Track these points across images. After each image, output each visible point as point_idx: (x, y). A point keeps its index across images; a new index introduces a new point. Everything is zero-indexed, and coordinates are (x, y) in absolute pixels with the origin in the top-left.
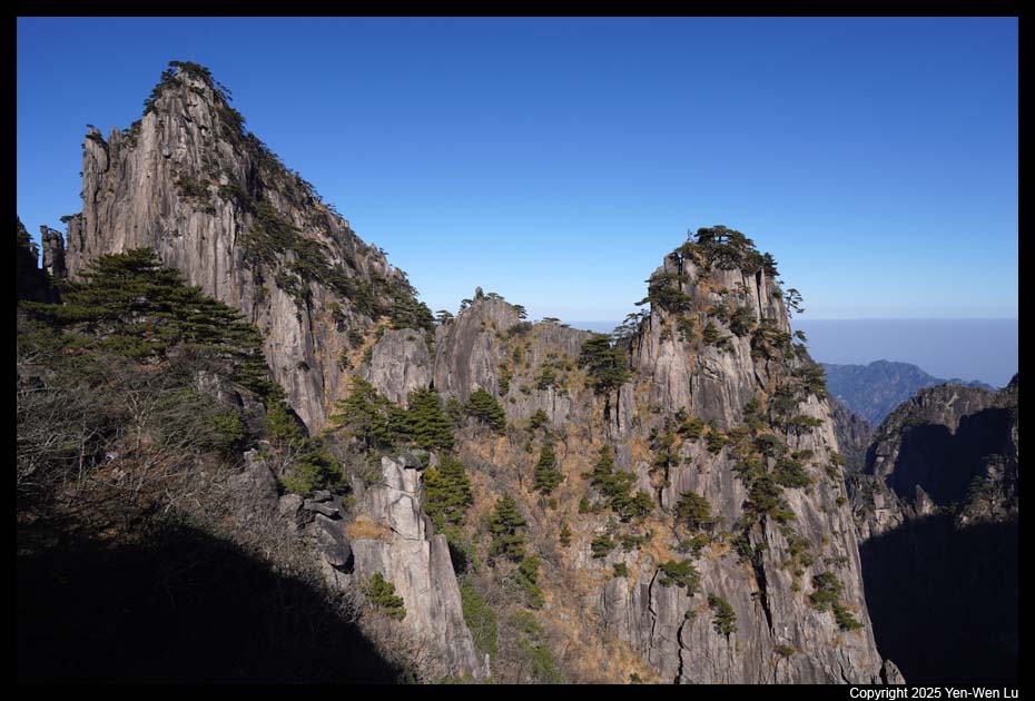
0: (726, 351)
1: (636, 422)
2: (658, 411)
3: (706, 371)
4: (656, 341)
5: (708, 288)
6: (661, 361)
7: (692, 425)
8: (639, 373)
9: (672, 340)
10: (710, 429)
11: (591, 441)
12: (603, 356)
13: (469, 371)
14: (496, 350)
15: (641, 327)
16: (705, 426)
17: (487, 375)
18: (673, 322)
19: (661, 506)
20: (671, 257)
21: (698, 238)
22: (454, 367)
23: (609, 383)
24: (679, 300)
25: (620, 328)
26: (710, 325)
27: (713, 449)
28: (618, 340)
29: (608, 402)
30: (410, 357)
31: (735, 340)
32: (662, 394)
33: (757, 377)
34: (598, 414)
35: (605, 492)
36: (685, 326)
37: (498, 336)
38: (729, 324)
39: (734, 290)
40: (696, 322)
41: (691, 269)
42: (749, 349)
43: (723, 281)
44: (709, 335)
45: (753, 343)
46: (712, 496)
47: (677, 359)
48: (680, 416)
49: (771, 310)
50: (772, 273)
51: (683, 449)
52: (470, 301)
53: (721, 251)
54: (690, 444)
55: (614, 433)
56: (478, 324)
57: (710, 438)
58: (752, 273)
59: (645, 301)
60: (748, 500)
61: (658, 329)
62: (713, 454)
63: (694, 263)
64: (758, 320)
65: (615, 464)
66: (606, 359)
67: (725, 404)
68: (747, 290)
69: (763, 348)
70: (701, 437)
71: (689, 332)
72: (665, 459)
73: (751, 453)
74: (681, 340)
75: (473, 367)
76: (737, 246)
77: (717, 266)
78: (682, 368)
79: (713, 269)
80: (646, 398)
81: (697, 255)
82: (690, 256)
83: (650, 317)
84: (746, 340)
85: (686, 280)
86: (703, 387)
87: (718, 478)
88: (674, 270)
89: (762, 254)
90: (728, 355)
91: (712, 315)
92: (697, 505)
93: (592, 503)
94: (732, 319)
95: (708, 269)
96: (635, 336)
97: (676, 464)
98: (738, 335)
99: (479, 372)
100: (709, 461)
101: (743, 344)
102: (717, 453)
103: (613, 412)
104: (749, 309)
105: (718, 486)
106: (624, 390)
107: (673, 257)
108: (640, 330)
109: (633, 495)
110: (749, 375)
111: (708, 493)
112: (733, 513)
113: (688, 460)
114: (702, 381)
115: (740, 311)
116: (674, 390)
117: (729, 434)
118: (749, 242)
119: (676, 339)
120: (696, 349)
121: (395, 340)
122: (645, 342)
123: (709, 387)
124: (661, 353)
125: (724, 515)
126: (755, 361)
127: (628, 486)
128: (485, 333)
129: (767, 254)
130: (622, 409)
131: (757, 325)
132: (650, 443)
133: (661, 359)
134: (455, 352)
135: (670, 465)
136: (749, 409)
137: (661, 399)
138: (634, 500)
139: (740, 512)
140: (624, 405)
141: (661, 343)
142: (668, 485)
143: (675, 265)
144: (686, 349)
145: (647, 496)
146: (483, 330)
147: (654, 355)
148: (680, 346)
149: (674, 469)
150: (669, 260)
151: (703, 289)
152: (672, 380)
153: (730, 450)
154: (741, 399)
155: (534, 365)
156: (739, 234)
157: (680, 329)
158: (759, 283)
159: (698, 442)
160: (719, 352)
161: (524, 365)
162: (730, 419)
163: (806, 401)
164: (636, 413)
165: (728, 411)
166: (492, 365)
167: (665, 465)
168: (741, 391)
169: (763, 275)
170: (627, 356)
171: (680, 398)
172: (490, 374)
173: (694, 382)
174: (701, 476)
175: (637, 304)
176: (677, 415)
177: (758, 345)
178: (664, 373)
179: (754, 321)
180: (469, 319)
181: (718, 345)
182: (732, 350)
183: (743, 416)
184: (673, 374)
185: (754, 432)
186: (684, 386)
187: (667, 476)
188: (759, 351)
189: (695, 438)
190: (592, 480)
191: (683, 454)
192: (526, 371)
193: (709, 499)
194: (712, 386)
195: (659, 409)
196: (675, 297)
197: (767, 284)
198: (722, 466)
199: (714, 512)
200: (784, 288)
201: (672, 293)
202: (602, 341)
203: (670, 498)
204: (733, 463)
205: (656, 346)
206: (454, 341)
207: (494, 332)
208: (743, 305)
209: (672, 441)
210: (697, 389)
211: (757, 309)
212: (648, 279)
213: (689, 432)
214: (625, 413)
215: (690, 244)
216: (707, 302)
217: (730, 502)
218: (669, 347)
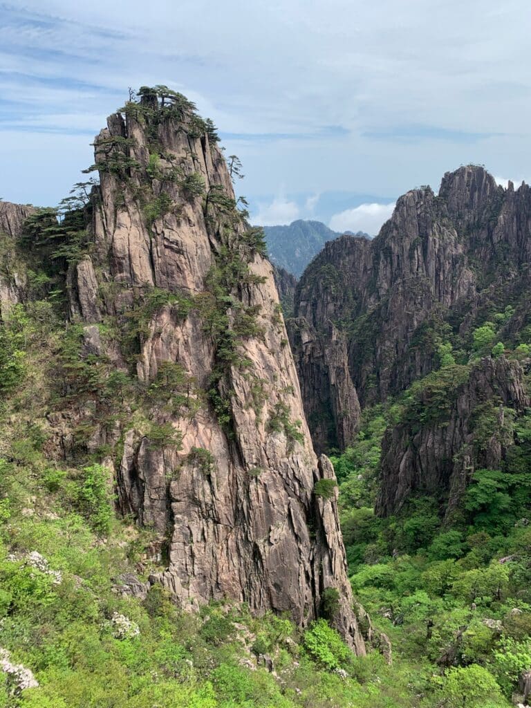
0: (181, 219)
3: (165, 241)
4: (110, 212)
5: (157, 155)
6: (118, 235)
7: (159, 296)
9: (127, 210)
12: (51, 233)
15: (91, 198)
16: (171, 296)
18: (125, 192)
20: (114, 118)
21: (140, 97)
24: (129, 167)
25: (67, 199)
26: (163, 193)
31: (189, 208)
32: (124, 268)
33: (212, 244)
41: (137, 133)
42: (201, 215)
43: (171, 146)
45: (204, 209)
46: (184, 360)
47: (134, 230)
49: (216, 177)
51: (152, 322)
58: (197, 139)
59: (91, 169)
61: (110, 200)
63: (140, 125)
64: (207, 186)
66: (55, 235)
67: (187, 273)
68: (194, 157)
71: (143, 202)
72: (135, 335)
74: (136, 211)
78: (141, 240)
81: (143, 117)
82: (135, 118)
83: (100, 187)
84: (198, 207)
85: (134, 143)
86: (164, 259)
87: (188, 343)
88: (119, 133)
89: (204, 119)
96: (86, 207)
97: (147, 337)
98: (190, 202)
100: (178, 328)
101: (195, 211)
102: (184, 320)
103: (73, 294)
104: (198, 176)
105: (189, 349)
106: (82, 269)
108: (91, 201)
110: (205, 242)
112: (204, 372)
113: (159, 332)
114: (163, 251)
115: (190, 178)
116: (136, 263)
117: (193, 301)
118: (191, 105)
119: (131, 209)
122: (98, 215)
123: (171, 257)
124: (117, 226)
125: (197, 375)
126: (208, 229)
129: (208, 119)
130: (82, 289)
131: (207, 192)
133: (117, 232)
137: (123, 275)
139: (209, 369)
140: (85, 285)
141: (115, 214)
142: (142, 359)
143: (120, 127)
144: (142, 220)
147: (110, 228)
148: (136, 216)
149: (146, 342)
150: (112, 122)
151: (152, 155)
153: (195, 315)
154: (201, 267)
156: (181, 96)
157: (134, 199)
158: (204, 150)
160: (175, 222)
162: (192, 287)
168: (199, 259)
169: (207, 140)
171: (143, 272)
173: (154, 254)
174: (172, 344)
175: (85, 172)
178: (123, 246)
179: (204, 187)
181: (174, 214)
182: (187, 219)
183: (203, 282)
184: (133, 247)
186: (145, 258)
187: (139, 351)
197: (211, 150)
198: (191, 332)
199: (188, 374)
203: (145, 370)
205: (111, 218)
208: (193, 171)
210: (158, 262)
211: (205, 176)
212: (92, 143)
214: (87, 294)
215: (133, 104)
216: (158, 168)
217: (200, 363)
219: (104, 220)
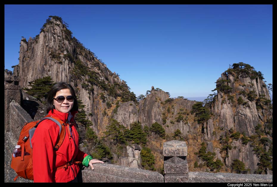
0: (247, 107)
1: (214, 133)
2: (222, 129)
3: (240, 114)
4: (220, 104)
5: (238, 85)
6: (222, 111)
7: (236, 134)
8: (214, 116)
9: (226, 103)
10: (243, 136)
11: (197, 141)
12: (201, 110)
13: (152, 116)
14: (161, 108)
15: (214, 99)
16: (241, 135)
17: (158, 117)
18: (226, 97)
19: (226, 165)
20: (223, 74)
21: (233, 67)
22: (146, 115)
23: (203, 119)
24: (228, 89)
25: (206, 99)
26: (240, 97)
27: (244, 143)
28: (205, 104)
29: (203, 126)
30: (131, 111)
31: (250, 103)
32: (223, 123)
33: (259, 116)
34: (200, 131)
35: (204, 160)
36: (231, 98)
37: (162, 103)
38: (247, 97)
39: (248, 85)
40: (235, 97)
41: (231, 78)
42: (255, 105)
43: (243, 82)
44: (240, 101)
45: (257, 104)
46: (245, 161)
47: (228, 110)
48: (231, 131)
49: (262, 91)
50: (262, 78)
51: (233, 143)
52: (149, 91)
53: (242, 71)
54: (235, 141)
55: (206, 138)
56: (154, 99)
57: (243, 139)
58: (254, 79)
59: (215, 90)
60: (259, 162)
61: (220, 100)
62: (244, 145)
63: (232, 75)
64: (258, 95)
65: (207, 149)
66: (202, 111)
67: (248, 126)
68: (253, 85)
69: (260, 105)
70: (240, 139)
71: (232, 100)
72: (226, 147)
73: (259, 144)
74: (229, 103)
75: (153, 114)
76: (248, 69)
77: (241, 76)
78: (231, 114)
79: (239, 78)
80: (218, 125)
81: (233, 73)
82: (231, 73)
83: (217, 95)
84: (254, 103)
85: (230, 81)
86: (239, 120)
87: (247, 154)
88: (225, 78)
89: (257, 72)
90: (247, 108)
91: (241, 94)
92: (239, 164)
93: (199, 164)
94: (248, 95)
95: (238, 78)
96: (212, 102)
97: (230, 149)
98: (251, 101)
99: (155, 116)
100: (243, 147)
101: (253, 104)
102: (246, 145)
103: (205, 130)
104: (254, 92)
105: (247, 157)
106: (209, 122)
107: (224, 74)
108: (214, 100)
109: (215, 160)
110: (256, 115)
111: (244, 160)
112: (254, 168)
113: (235, 148)
114: (239, 118)
115: (251, 92)
116: (228, 122)
117: (250, 138)
118: (252, 68)
119: (228, 103)
120: (235, 106)
121: (126, 105)
122: (216, 104)
123: (241, 120)
124: (222, 108)
125: (250, 168)
126: (258, 110)
127: (213, 157)
128: (157, 102)
129: (259, 72)
130: (209, 129)
131: (258, 97)
132: (220, 141)
133: (222, 110)
134: (146, 109)
135: (228, 149)
136: (257, 128)
137: (223, 125)
138: (215, 163)
139: (256, 167)
140: (210, 127)
141: (222, 104)
142: (228, 157)
143: (225, 76)
144: (231, 106)
145: (220, 161)
146: (156, 101)
147: (220, 108)
148: (229, 105)
149: (230, 151)
150: (223, 75)
151: (236, 85)
152: (227, 118)
153: (251, 143)
154: (254, 124)
155: (175, 113)
156: (248, 65)
157: (229, 99)
158: (257, 82)
159: (238, 141)
160: (244, 107)
161: (171, 114)
162: (250, 132)
164: (214, 130)
165: (249, 129)
166: (160, 114)
167: (226, 149)
168: (254, 121)
169: (258, 79)
170: (210, 110)
171: (231, 124)
172: (159, 117)
173: (235, 118)
174: (240, 153)
175: (212, 91)
176: (229, 131)
177: (258, 104)
178: (224, 115)
179: (257, 96)
180: (151, 97)
181: (243, 105)
182: (249, 107)
183: (255, 131)
184: (227, 116)
185: (260, 137)
186: (232, 120)
187: (227, 154)
188: (259, 106)
189: (237, 139)
190: (198, 155)
191: (233, 145)
192: (172, 115)
193: (244, 162)
194: (242, 120)
195: (223, 129)
196: (226, 88)
197: (260, 82)
198: (249, 150)
199: (247, 167)
200: (267, 84)
201: (224, 86)
202: (200, 104)
203: (229, 162)
204: (252, 148)
205: (220, 106)
206: (146, 105)
207: (160, 102)
208: (252, 90)
209: (229, 140)
210: (237, 121)
211: (257, 91)
212: (216, 82)
213: (235, 137)
214: (210, 130)
215: (231, 69)
216: (238, 89)
217: (253, 163)
218: (225, 106)
219: (218, 106)
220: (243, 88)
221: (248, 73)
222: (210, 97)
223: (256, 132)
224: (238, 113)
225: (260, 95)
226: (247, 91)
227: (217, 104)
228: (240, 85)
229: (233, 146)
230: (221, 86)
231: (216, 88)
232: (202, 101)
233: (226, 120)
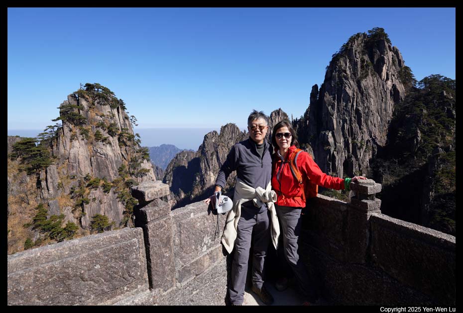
0: (107, 144)
1: (60, 186)
2: (73, 178)
3: (98, 154)
4: (68, 140)
5: (94, 114)
6: (72, 151)
7: (94, 181)
8: (59, 159)
9: (78, 140)
10: (103, 182)
11: (29, 204)
12: (31, 151)
15: (57, 133)
16: (101, 181)
18: (77, 130)
19: (82, 226)
20: (71, 96)
21: (86, 88)
23: (39, 167)
24: (80, 119)
25: (42, 134)
26: (98, 131)
27: (106, 191)
28: (41, 141)
29: (39, 178)
31: (111, 138)
32: (75, 168)
33: (122, 155)
34: (32, 186)
35: (44, 230)
36: (84, 133)
38: (107, 131)
39: (107, 115)
40: (90, 130)
41: (84, 103)
42: (118, 142)
43: (102, 110)
44: (98, 137)
45: (119, 139)
46: (108, 213)
47: (81, 149)
48: (87, 178)
49: (125, 124)
50: (124, 108)
51: (91, 194)
53: (99, 96)
54: (94, 191)
55: (46, 195)
57: (104, 186)
58: (115, 108)
59: (58, 119)
60: (125, 210)
61: (68, 134)
62: (106, 193)
63: (86, 100)
64: (120, 129)
65: (49, 212)
66: (33, 153)
67: (110, 169)
68: (114, 115)
69: (123, 142)
70: (100, 187)
71: (87, 135)
72: (81, 202)
73: (124, 189)
74: (83, 140)
76: (107, 94)
77: (98, 103)
78: (85, 154)
79: (96, 104)
80: (65, 172)
81: (87, 97)
82: (83, 97)
83: (63, 128)
84: (116, 138)
85: (82, 109)
86: (98, 162)
87: (110, 204)
88: (75, 103)
89: (119, 99)
90: (108, 146)
91: (98, 127)
92: (101, 220)
93: (34, 240)
94: (108, 128)
95: (93, 104)
96: (54, 138)
97: (87, 203)
98: (112, 136)
100: (105, 197)
101: (114, 140)
102: (108, 192)
103: (43, 184)
104: (115, 124)
105: (111, 207)
106: (50, 170)
107: (73, 96)
108: (57, 134)
109: (64, 226)
110: (119, 154)
111: (106, 212)
112: (119, 218)
113: (94, 199)
114: (97, 159)
115: (111, 125)
116: (82, 166)
117: (113, 182)
118: (112, 93)
119: (80, 139)
120: (92, 143)
122: (61, 142)
123: (101, 161)
124: (72, 147)
125: (115, 220)
126: (121, 148)
127: (60, 222)
129: (121, 100)
130: (49, 180)
131: (120, 131)
132: (71, 196)
133: (72, 150)
135: (84, 204)
136: (121, 169)
137: (74, 171)
138: (65, 229)
139: (122, 216)
140: (51, 178)
141: (71, 141)
142: (84, 215)
143: (75, 100)
144: (86, 144)
145: (73, 224)
147: (68, 148)
148: (83, 142)
149: (87, 205)
150: (70, 98)
151: (92, 114)
152: (80, 161)
153: (114, 189)
154: (117, 166)
156: (107, 89)
157: (82, 134)
158: (118, 112)
159: (98, 189)
160: (104, 145)
162: (112, 176)
163: (143, 162)
164: (60, 181)
165: (111, 172)
167: (82, 205)
168: (116, 162)
169: (120, 109)
170: (49, 150)
171: (86, 169)
173: (93, 160)
174: (101, 205)
175: (53, 120)
176: (85, 178)
177: (121, 140)
178: (75, 157)
179: (119, 130)
181: (103, 141)
182: (110, 143)
183: (118, 173)
184: (80, 157)
185: (124, 179)
186: (87, 163)
187: (83, 211)
188: (122, 143)
189: (96, 187)
190: (32, 227)
191: (91, 196)
193: (107, 215)
194: (102, 161)
195: (74, 177)
196: (77, 117)
197: (122, 113)
198: (112, 198)
199: (110, 220)
200: (129, 115)
201: (75, 115)
202: (30, 142)
203: (86, 221)
204: (117, 195)
205: (68, 143)
208: (113, 122)
209: (84, 192)
210: (94, 164)
211: (119, 124)
212: (59, 107)
213: (93, 185)
214: (52, 182)
216: (95, 120)
217: (117, 214)
218: (76, 143)
219: (65, 144)
220: (101, 119)
221: (106, 99)
222: (49, 130)
223: (119, 175)
224: (96, 152)
225: (122, 129)
226: (107, 123)
227: (63, 142)
228: (97, 115)
229: (91, 198)
230: (68, 114)
231: (59, 116)
232: (33, 137)
233: (79, 163)
